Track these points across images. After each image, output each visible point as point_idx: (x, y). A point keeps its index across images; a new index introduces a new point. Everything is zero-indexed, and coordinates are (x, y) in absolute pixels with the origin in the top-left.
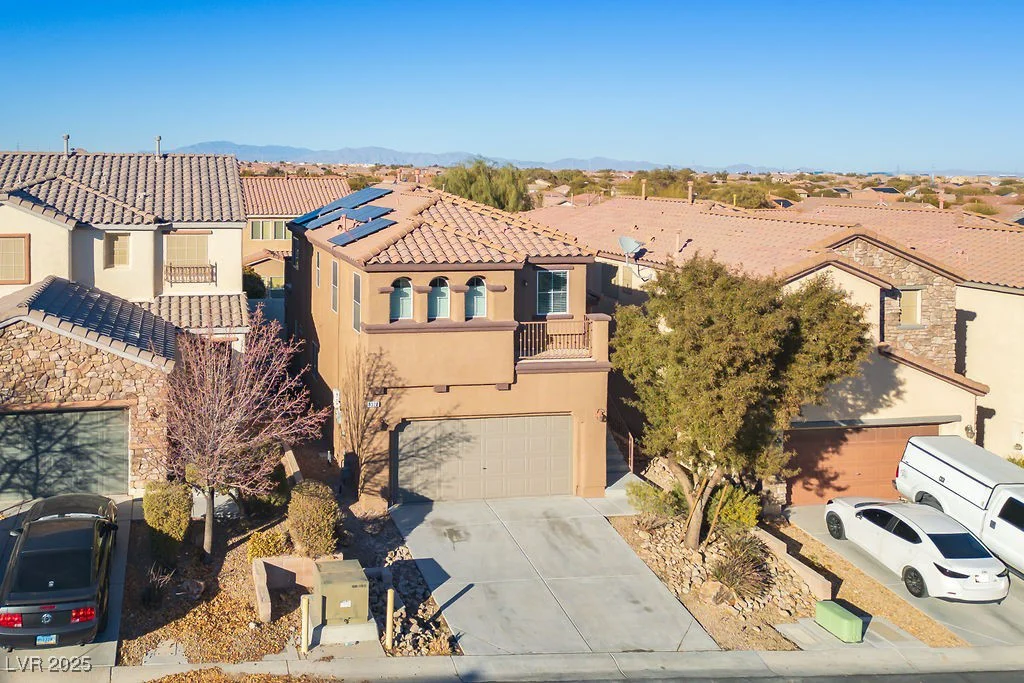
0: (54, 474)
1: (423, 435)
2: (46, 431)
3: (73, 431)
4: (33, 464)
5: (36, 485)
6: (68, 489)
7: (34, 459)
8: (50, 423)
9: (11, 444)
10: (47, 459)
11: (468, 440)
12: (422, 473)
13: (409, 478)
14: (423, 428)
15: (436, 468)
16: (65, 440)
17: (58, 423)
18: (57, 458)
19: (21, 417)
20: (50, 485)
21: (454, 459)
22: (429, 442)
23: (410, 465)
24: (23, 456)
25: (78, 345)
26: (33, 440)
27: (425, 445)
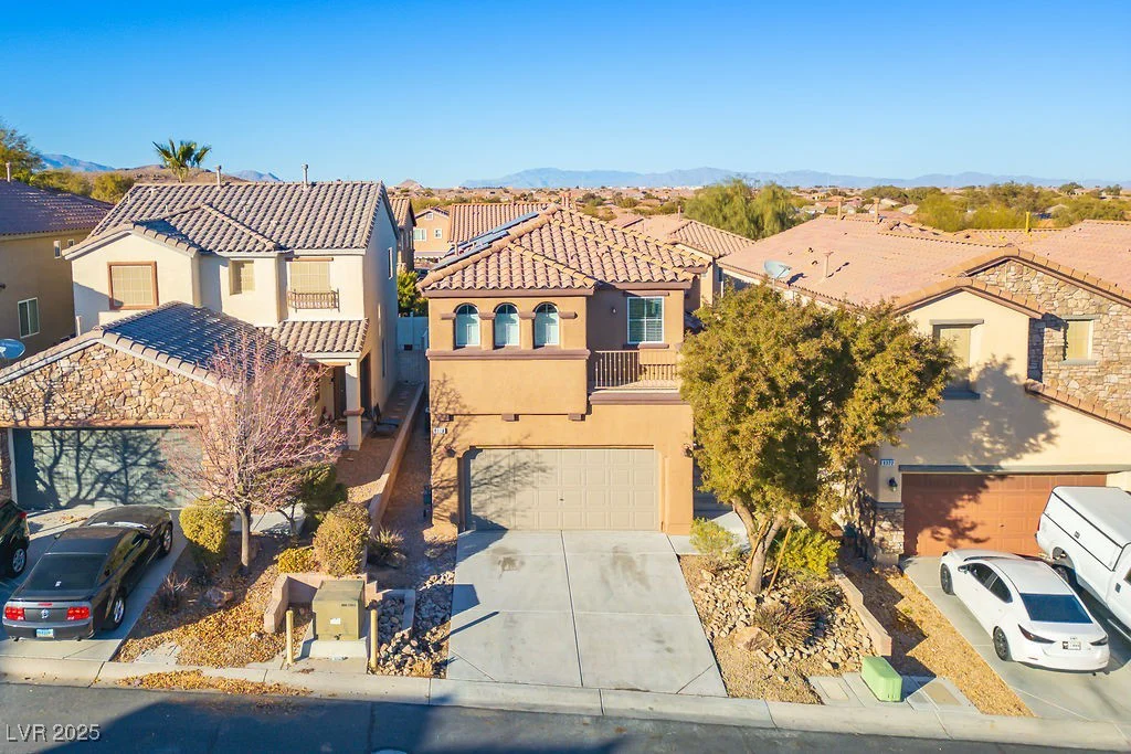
0: (141, 486)
1: (496, 463)
2: (132, 446)
3: (156, 447)
4: (122, 476)
5: (126, 495)
6: (155, 501)
7: (123, 471)
8: (135, 438)
9: (101, 456)
10: (135, 472)
11: (544, 471)
12: (495, 500)
13: (482, 506)
14: (496, 456)
15: (510, 496)
16: (149, 455)
17: (143, 439)
18: (144, 472)
19: (110, 432)
20: (138, 496)
21: (529, 489)
22: (502, 471)
23: (483, 492)
24: (113, 468)
25: (150, 366)
26: (122, 454)
27: (498, 474)
